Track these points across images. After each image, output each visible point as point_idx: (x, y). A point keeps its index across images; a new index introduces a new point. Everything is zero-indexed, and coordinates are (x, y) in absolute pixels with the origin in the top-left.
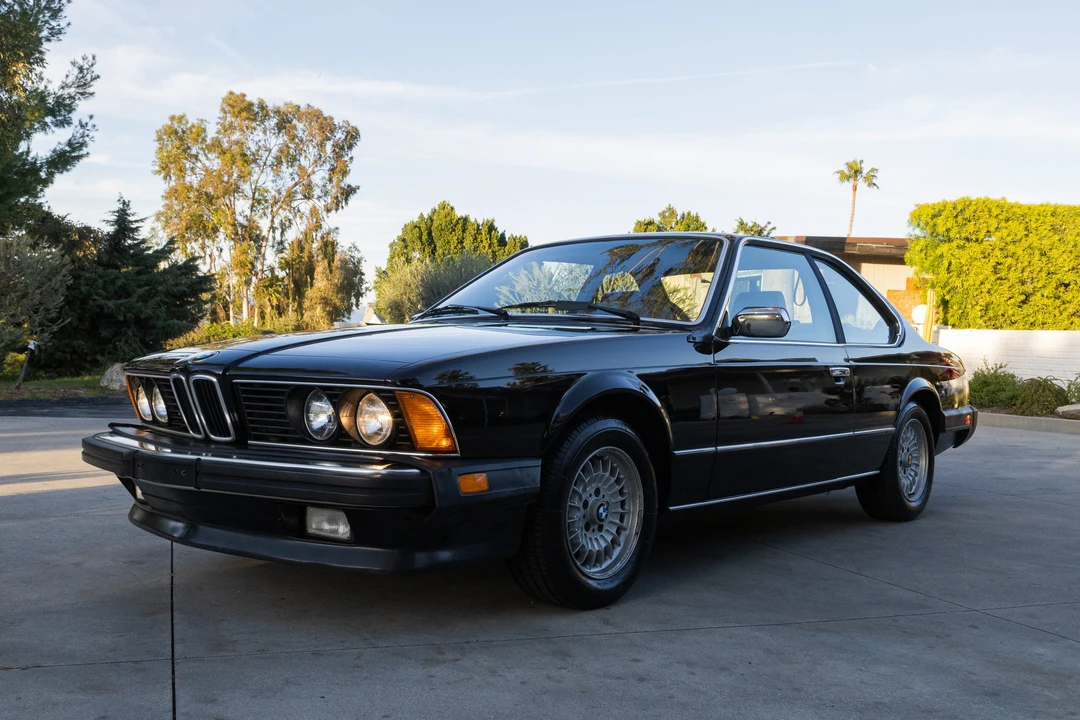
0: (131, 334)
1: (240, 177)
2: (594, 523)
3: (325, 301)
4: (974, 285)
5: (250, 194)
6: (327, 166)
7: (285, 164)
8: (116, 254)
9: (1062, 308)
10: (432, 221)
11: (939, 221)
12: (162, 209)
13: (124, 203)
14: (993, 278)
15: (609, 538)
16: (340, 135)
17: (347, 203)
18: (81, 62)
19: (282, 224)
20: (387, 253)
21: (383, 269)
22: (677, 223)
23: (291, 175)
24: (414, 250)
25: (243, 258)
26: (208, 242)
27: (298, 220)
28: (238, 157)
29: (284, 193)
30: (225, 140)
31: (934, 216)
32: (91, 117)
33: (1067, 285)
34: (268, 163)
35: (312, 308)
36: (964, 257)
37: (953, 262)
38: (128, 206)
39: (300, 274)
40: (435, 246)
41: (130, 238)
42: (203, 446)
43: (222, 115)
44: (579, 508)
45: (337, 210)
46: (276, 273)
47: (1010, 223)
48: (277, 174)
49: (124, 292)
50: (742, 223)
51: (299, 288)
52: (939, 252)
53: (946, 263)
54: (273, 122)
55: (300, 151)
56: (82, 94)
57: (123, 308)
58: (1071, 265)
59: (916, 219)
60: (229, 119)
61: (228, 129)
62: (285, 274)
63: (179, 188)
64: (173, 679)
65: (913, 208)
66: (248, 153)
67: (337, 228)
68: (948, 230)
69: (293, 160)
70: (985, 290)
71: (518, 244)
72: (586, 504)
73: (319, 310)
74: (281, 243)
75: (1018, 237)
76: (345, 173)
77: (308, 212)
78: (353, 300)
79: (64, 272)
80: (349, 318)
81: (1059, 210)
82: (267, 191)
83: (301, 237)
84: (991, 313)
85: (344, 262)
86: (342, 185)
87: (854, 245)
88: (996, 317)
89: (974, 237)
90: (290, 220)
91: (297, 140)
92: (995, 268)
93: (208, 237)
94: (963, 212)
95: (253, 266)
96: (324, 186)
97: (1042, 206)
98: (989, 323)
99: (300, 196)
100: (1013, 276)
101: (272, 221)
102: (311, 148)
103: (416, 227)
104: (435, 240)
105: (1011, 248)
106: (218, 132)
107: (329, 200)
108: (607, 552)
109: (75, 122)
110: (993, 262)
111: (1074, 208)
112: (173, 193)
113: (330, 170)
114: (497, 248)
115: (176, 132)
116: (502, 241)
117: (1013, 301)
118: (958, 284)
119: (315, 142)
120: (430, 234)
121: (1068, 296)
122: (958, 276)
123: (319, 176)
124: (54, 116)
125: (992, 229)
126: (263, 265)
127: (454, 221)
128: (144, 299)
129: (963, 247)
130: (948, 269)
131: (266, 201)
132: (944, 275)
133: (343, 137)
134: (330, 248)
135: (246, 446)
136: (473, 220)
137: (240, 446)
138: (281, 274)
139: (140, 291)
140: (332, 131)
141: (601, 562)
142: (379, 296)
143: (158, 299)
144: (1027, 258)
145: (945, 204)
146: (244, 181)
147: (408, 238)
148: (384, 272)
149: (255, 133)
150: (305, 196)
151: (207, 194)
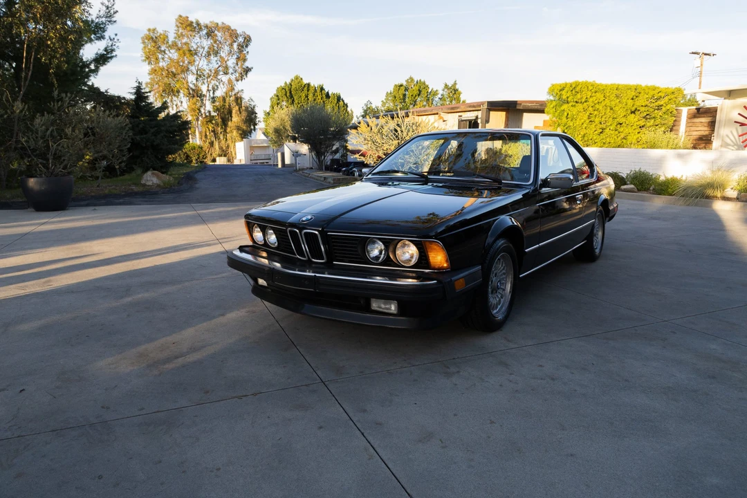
0: (150, 153)
1: (189, 63)
2: (495, 290)
3: (238, 128)
4: (579, 125)
5: (195, 72)
6: (235, 56)
7: (212, 56)
8: (138, 111)
9: (618, 135)
10: (291, 85)
11: (563, 92)
12: (149, 81)
13: (139, 83)
14: (588, 121)
15: (500, 296)
16: (241, 40)
17: (247, 76)
18: (107, 3)
19: (213, 88)
20: (269, 104)
21: (268, 111)
22: (414, 85)
23: (216, 61)
24: (283, 101)
25: (193, 107)
26: (175, 98)
27: (222, 85)
28: (187, 52)
29: (213, 72)
30: (179, 43)
31: (561, 90)
32: (116, 35)
33: (621, 124)
34: (203, 55)
35: (231, 132)
36: (574, 111)
37: (569, 113)
38: (142, 84)
39: (225, 116)
40: (294, 99)
41: (144, 102)
42: (307, 266)
43: (176, 29)
44: (490, 285)
45: (242, 80)
46: (212, 114)
47: (597, 93)
48: (209, 62)
49: (144, 131)
50: (446, 85)
51: (225, 122)
52: (562, 108)
53: (566, 114)
54: (204, 32)
55: (219, 48)
56: (109, 22)
57: (144, 140)
58: (624, 114)
59: (551, 91)
60: (180, 31)
61: (180, 36)
62: (216, 114)
63: (157, 69)
65: (550, 86)
66: (192, 49)
67: (242, 90)
68: (568, 98)
69: (216, 53)
71: (336, 98)
72: (492, 282)
73: (235, 133)
74: (213, 98)
75: (600, 101)
76: (245, 60)
77: (226, 82)
78: (252, 127)
80: (251, 137)
81: (620, 87)
82: (204, 70)
83: (224, 95)
84: (586, 139)
85: (247, 108)
86: (244, 67)
87: (521, 104)
88: (588, 140)
89: (580, 101)
90: (217, 86)
91: (218, 42)
92: (589, 116)
93: (174, 95)
94: (575, 88)
95: (200, 111)
96: (234, 67)
97: (612, 85)
99: (221, 73)
100: (597, 120)
101: (208, 86)
102: (226, 46)
103: (283, 89)
104: (294, 96)
105: (597, 106)
106: (175, 38)
107: (237, 75)
108: (499, 302)
109: (107, 37)
110: (588, 114)
111: (626, 86)
112: (154, 71)
113: (237, 58)
114: (325, 100)
115: (152, 38)
116: (328, 96)
117: (596, 132)
118: (571, 124)
119: (227, 43)
120: (290, 92)
121: (621, 130)
122: (572, 120)
123: (231, 62)
124: (95, 34)
125: (588, 97)
126: (205, 109)
127: (303, 86)
128: (155, 134)
129: (575, 106)
130: (567, 117)
131: (204, 76)
132: (564, 119)
133: (243, 41)
134: (239, 101)
135: (332, 266)
136: (312, 85)
138: (213, 114)
139: (152, 130)
140: (236, 38)
141: (497, 308)
142: (266, 126)
143: (162, 134)
144: (604, 111)
145: (566, 84)
146: (192, 65)
147: (280, 94)
148: (269, 114)
149: (195, 38)
150: (224, 73)
151: (172, 72)
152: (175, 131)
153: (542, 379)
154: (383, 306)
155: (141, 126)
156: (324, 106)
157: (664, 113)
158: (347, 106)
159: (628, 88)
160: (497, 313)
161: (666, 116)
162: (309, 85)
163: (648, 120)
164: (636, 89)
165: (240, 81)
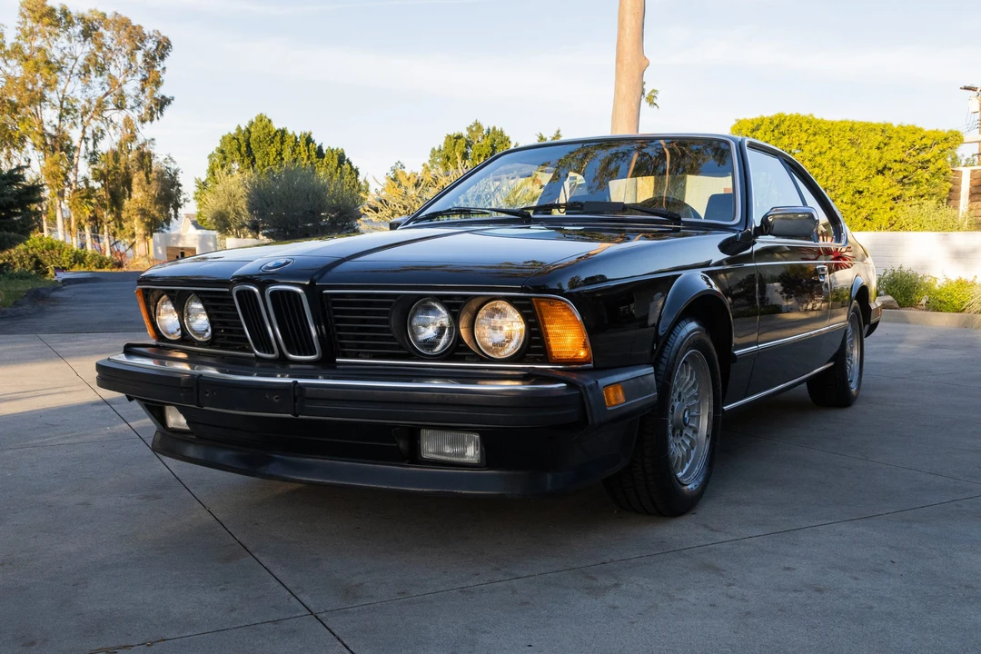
1: (46, 85)
3: (143, 213)
5: (58, 104)
6: (139, 77)
7: (93, 73)
9: (857, 213)
10: (250, 133)
11: (758, 135)
15: (688, 443)
16: (151, 45)
17: (162, 114)
19: (94, 135)
20: (206, 165)
21: (203, 180)
22: (483, 137)
23: (101, 84)
24: (233, 161)
25: (54, 169)
26: (15, 152)
27: (111, 130)
28: (42, 64)
29: (95, 103)
30: (26, 46)
31: (753, 131)
33: (860, 192)
34: (75, 71)
35: (130, 218)
39: (116, 186)
40: (254, 158)
42: (278, 367)
43: (21, 19)
45: (151, 120)
46: (91, 185)
47: (817, 137)
48: (87, 85)
50: (541, 139)
51: (116, 201)
54: (79, 28)
55: (108, 60)
58: (865, 174)
60: (29, 24)
61: (29, 34)
62: (100, 186)
65: (735, 123)
66: (53, 60)
67: (153, 139)
69: (101, 69)
71: (336, 156)
72: (673, 409)
73: (136, 221)
74: (94, 153)
75: (824, 150)
76: (158, 83)
77: (121, 123)
78: (172, 211)
80: (168, 229)
81: (856, 126)
82: (77, 100)
83: (116, 148)
85: (161, 174)
86: (156, 96)
90: (102, 131)
91: (104, 49)
93: (14, 146)
94: (779, 125)
95: (67, 179)
96: (137, 96)
97: (842, 122)
99: (112, 106)
101: (84, 132)
102: (121, 58)
103: (234, 138)
104: (254, 152)
105: (818, 159)
106: (18, 38)
107: (143, 111)
108: (688, 454)
111: (866, 124)
113: (142, 80)
114: (315, 160)
116: (320, 153)
119: (124, 50)
120: (248, 145)
121: (862, 202)
123: (132, 86)
125: (803, 142)
126: (76, 175)
127: (272, 133)
131: (76, 111)
133: (154, 47)
134: (146, 160)
135: (333, 365)
136: (290, 133)
137: (326, 365)
138: (97, 185)
140: (142, 41)
141: (683, 467)
142: (200, 206)
144: (830, 169)
145: (763, 120)
146: (50, 90)
147: (227, 149)
148: (205, 184)
149: (59, 40)
150: (117, 106)
151: (10, 102)
152: (11, 205)
154: (448, 450)
156: (314, 170)
157: (933, 175)
158: (357, 173)
159: (871, 128)
160: (686, 475)
161: (937, 181)
162: (283, 132)
163: (907, 187)
164: (883, 131)
165: (148, 122)
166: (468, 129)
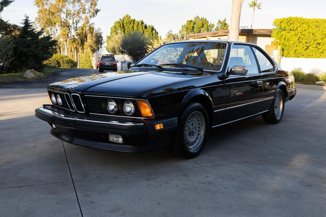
0: (32, 59)
1: (62, 6)
2: (191, 134)
3: (91, 47)
4: (292, 44)
5: (66, 12)
6: (90, 3)
7: (76, 2)
8: (25, 34)
9: (318, 51)
10: (124, 20)
11: (282, 24)
12: (37, 17)
13: (27, 17)
14: (298, 42)
15: (196, 138)
17: (97, 15)
19: (76, 22)
20: (110, 31)
21: (109, 36)
22: (200, 21)
23: (78, 5)
24: (118, 30)
25: (64, 33)
26: (53, 27)
27: (81, 20)
29: (76, 12)
31: (281, 23)
33: (319, 44)
34: (71, 2)
35: (87, 48)
36: (289, 35)
37: (286, 37)
38: (28, 18)
39: (83, 39)
40: (125, 29)
41: (29, 28)
42: (75, 115)
44: (187, 130)
45: (93, 17)
47: (304, 24)
48: (74, 5)
49: (29, 46)
50: (219, 21)
51: (82, 43)
52: (282, 34)
53: (284, 37)
57: (29, 51)
58: (321, 37)
59: (275, 23)
62: (78, 38)
63: (43, 10)
64: (75, 188)
65: (275, 20)
67: (94, 23)
68: (285, 27)
69: (79, 1)
70: (295, 46)
71: (151, 28)
72: (189, 128)
73: (89, 49)
74: (76, 28)
75: (306, 29)
76: (96, 5)
77: (84, 18)
78: (100, 46)
79: (12, 43)
80: (98, 51)
81: (318, 20)
82: (71, 11)
84: (297, 53)
85: (96, 34)
86: (95, 9)
87: (256, 31)
89: (292, 29)
90: (79, 20)
92: (298, 38)
94: (290, 21)
95: (68, 35)
96: (89, 9)
97: (313, 19)
98: (296, 55)
99: (81, 13)
100: (304, 41)
101: (73, 21)
103: (119, 22)
104: (125, 27)
105: (304, 32)
107: (91, 14)
108: (195, 141)
111: (323, 20)
112: (41, 11)
114: (144, 29)
116: (146, 27)
117: (303, 49)
118: (287, 43)
120: (123, 25)
121: (320, 47)
122: (287, 41)
123: (88, 6)
125: (298, 27)
126: (71, 35)
127: (131, 21)
128: (36, 48)
129: (289, 32)
130: (284, 39)
131: (71, 14)
132: (283, 41)
134: (92, 30)
135: (89, 115)
136: (136, 20)
137: (87, 115)
138: (76, 37)
139: (34, 46)
142: (108, 45)
143: (40, 48)
144: (308, 36)
145: (284, 19)
146: (63, 8)
147: (116, 26)
148: (109, 37)
150: (83, 13)
151: (52, 12)
152: (48, 46)
153: (203, 183)
154: (115, 139)
155: (27, 43)
156: (143, 32)
158: (158, 34)
160: (192, 148)
162: (134, 20)
165: (92, 18)
166: (194, 18)
